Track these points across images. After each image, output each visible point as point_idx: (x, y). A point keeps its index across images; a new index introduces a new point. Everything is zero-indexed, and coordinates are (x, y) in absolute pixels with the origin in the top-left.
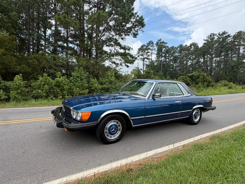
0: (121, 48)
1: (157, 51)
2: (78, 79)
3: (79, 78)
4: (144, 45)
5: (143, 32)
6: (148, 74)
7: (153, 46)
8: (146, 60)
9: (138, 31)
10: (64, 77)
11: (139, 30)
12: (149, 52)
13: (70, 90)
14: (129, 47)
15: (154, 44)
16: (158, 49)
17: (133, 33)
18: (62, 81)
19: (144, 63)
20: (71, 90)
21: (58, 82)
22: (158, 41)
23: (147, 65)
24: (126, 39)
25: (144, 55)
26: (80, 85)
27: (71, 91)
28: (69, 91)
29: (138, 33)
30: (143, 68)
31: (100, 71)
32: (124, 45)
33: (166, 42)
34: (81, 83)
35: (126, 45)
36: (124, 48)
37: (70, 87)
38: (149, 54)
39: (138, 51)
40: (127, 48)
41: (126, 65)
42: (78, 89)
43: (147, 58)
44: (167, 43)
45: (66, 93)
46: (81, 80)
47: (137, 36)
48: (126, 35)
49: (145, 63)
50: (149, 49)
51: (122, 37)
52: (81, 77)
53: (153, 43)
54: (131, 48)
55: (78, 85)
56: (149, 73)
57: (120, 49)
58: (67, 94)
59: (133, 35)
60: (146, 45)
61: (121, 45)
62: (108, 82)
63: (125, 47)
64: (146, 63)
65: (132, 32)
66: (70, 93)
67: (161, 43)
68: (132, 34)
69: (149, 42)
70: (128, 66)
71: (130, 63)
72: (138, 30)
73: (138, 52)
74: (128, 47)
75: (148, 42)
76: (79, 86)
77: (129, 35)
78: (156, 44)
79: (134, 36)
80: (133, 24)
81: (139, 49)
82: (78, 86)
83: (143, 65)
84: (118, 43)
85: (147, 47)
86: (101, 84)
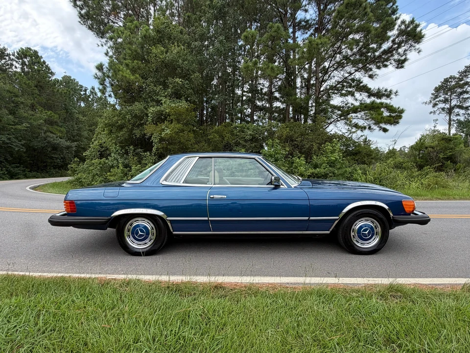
0: (370, 93)
4: (451, 78)
5: (418, 52)
6: (446, 145)
8: (456, 110)
9: (408, 52)
11: (410, 50)
12: (467, 92)
14: (388, 90)
17: (395, 60)
19: (450, 120)
25: (451, 100)
29: (408, 57)
30: (450, 130)
31: (314, 144)
32: (377, 88)
35: (381, 88)
36: (379, 94)
39: (432, 94)
40: (384, 92)
41: (380, 127)
43: (460, 107)
47: (406, 64)
48: (378, 68)
49: (454, 117)
50: (467, 83)
51: (370, 73)
54: (394, 91)
57: (369, 97)
60: (457, 76)
61: (370, 89)
62: (327, 163)
64: (458, 117)
65: (391, 59)
68: (393, 62)
69: (466, 67)
70: (385, 130)
71: (391, 124)
72: (405, 51)
73: (433, 96)
74: (386, 90)
77: (386, 66)
79: (397, 65)
80: (393, 41)
81: (436, 88)
83: (450, 124)
84: (363, 86)
85: (461, 81)
86: (316, 166)
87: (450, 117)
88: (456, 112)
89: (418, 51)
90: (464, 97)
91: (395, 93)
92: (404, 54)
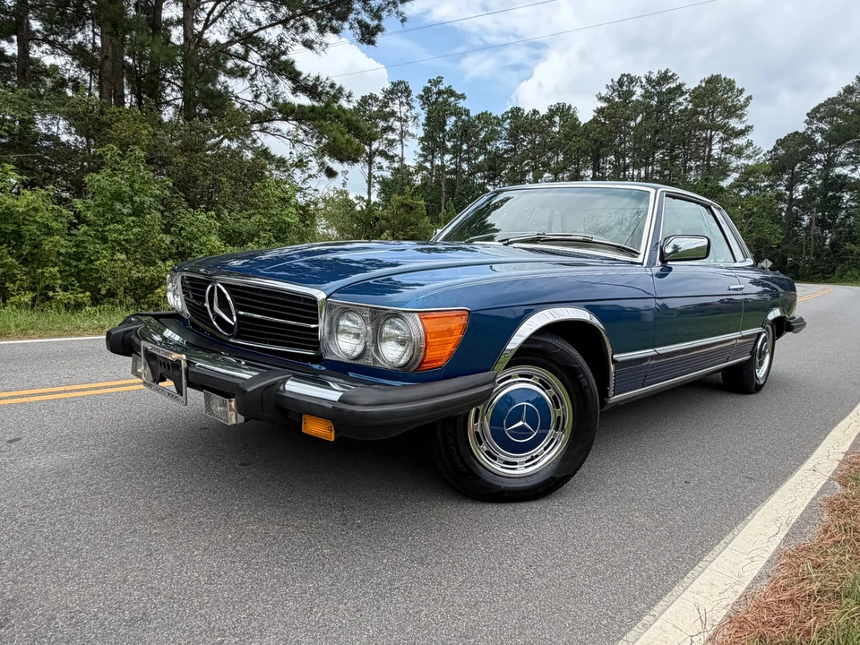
0: (300, 86)
1: (426, 125)
2: (118, 206)
3: (122, 201)
4: (371, 97)
5: (402, 21)
6: (406, 215)
7: (408, 104)
8: (378, 159)
9: (384, 14)
10: (43, 192)
11: (389, 11)
12: (393, 130)
13: (75, 263)
14: (337, 87)
15: (414, 95)
16: (428, 119)
17: (359, 22)
18: (36, 209)
19: (370, 174)
20: (84, 261)
21: (7, 215)
22: (429, 85)
23: (384, 182)
24: (327, 45)
26: (132, 237)
27: (82, 267)
28: (69, 265)
29: (384, 24)
30: (369, 194)
31: (224, 179)
32: (314, 75)
33: (459, 92)
34: (135, 230)
35: (323, 78)
36: (312, 90)
37: (77, 246)
38: (391, 136)
40: (328, 89)
41: (322, 164)
42: (123, 257)
43: (383, 154)
44: (463, 97)
45: (53, 277)
46: (138, 211)
47: (379, 38)
48: (321, 30)
49: (376, 173)
50: (393, 114)
51: (307, 36)
52: (137, 199)
53: (407, 92)
54: (346, 92)
55: (122, 237)
56: (411, 208)
57: (294, 91)
58: (59, 282)
59: (359, 32)
60: (381, 97)
61: (299, 74)
62: (270, 230)
63: (315, 86)
65: (352, 16)
66: (78, 276)
67: (440, 93)
68: (356, 25)
69: (392, 83)
70: (331, 173)
71: (342, 160)
72: (380, 8)
74: (332, 86)
75: (388, 86)
76: (126, 241)
77: (335, 31)
78: (421, 97)
79: (363, 35)
82: (120, 244)
83: (369, 182)
84: (286, 61)
85: (387, 107)
86: (231, 237)
87: (370, 170)
88: (377, 162)
89: (401, 18)
90: (389, 137)
91: (347, 97)
92: (377, 15)
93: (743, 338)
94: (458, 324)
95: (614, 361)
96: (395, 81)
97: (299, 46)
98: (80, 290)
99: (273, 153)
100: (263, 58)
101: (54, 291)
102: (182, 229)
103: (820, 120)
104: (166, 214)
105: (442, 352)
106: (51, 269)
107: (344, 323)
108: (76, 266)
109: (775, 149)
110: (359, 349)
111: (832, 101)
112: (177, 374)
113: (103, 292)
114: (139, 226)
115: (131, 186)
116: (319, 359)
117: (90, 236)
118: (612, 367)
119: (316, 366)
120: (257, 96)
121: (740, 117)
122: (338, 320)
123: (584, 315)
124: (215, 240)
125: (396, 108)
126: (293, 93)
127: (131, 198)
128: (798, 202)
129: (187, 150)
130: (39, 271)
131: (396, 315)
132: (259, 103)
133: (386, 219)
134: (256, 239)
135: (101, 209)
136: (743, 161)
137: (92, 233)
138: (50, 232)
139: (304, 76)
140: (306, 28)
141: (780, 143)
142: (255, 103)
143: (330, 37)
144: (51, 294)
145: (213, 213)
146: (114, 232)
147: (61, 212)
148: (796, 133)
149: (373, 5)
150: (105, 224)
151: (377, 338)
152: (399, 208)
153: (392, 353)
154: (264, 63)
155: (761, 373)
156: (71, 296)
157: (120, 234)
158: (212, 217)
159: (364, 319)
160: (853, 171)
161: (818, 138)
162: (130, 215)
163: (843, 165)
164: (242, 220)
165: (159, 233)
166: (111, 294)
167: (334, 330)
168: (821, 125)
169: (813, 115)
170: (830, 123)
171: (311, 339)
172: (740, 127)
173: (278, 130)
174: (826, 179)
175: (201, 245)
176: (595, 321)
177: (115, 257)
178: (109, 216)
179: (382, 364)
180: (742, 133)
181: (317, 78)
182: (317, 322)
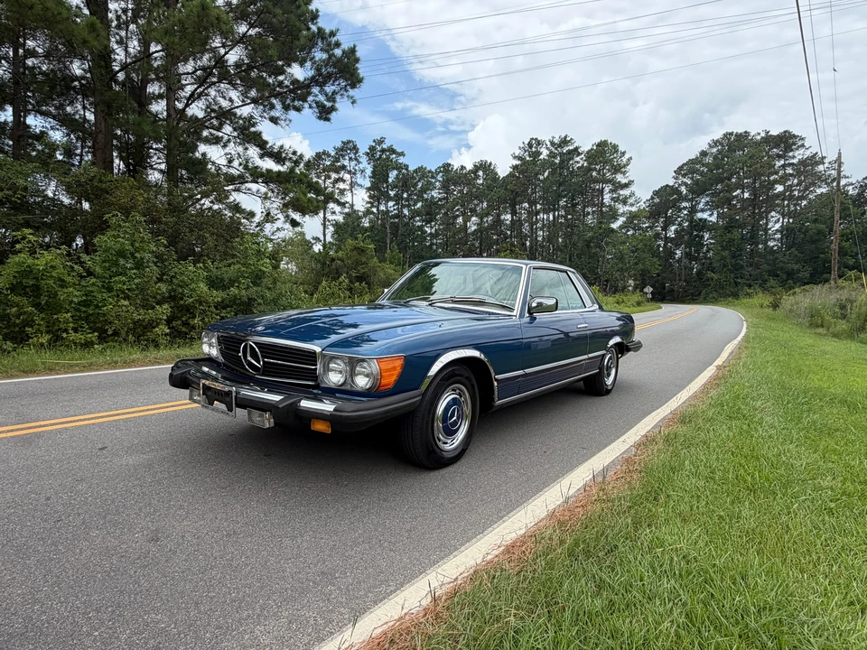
0: (266, 152)
1: (372, 177)
2: (122, 262)
3: (124, 257)
4: (324, 153)
6: (358, 257)
7: (356, 159)
8: (331, 205)
9: (338, 97)
10: (58, 251)
11: (341, 95)
12: (344, 181)
13: (84, 309)
14: (298, 154)
15: (361, 154)
16: (373, 172)
17: (317, 103)
19: (325, 218)
20: (91, 307)
21: (28, 272)
22: (374, 144)
23: (337, 225)
24: (290, 121)
25: (325, 188)
26: (134, 286)
27: (91, 312)
28: (80, 311)
29: (337, 105)
32: (278, 144)
33: (399, 151)
34: (136, 281)
35: (286, 147)
36: (278, 156)
37: (86, 295)
38: (342, 186)
40: (291, 156)
41: (287, 216)
42: (126, 303)
43: (336, 201)
44: (402, 154)
45: (67, 322)
46: (139, 265)
48: (286, 108)
49: (330, 217)
50: (343, 167)
51: (273, 113)
52: (137, 255)
53: (355, 149)
55: (125, 287)
56: (363, 251)
57: (262, 156)
58: (71, 325)
59: (317, 111)
60: (333, 153)
61: (266, 142)
62: (248, 277)
63: (279, 153)
64: (334, 217)
65: (310, 98)
66: (87, 319)
67: (383, 151)
68: (314, 105)
69: (342, 142)
70: (294, 223)
71: (304, 213)
72: (334, 93)
74: (294, 153)
75: (339, 145)
76: (129, 290)
77: (298, 109)
78: (367, 154)
79: (320, 113)
80: (318, 70)
82: (123, 292)
83: (324, 225)
85: (339, 161)
86: (214, 283)
87: (325, 214)
88: (330, 207)
89: (351, 100)
90: (340, 187)
92: (332, 98)
93: (589, 358)
94: (399, 363)
95: (496, 380)
96: (345, 140)
97: (267, 122)
98: (89, 331)
99: (243, 207)
100: (235, 129)
101: (68, 333)
102: (172, 277)
103: (684, 176)
104: (158, 264)
105: (390, 380)
106: (65, 315)
107: (332, 365)
108: (85, 312)
109: (652, 198)
110: (342, 380)
111: (692, 162)
112: (228, 399)
113: (110, 332)
114: (139, 277)
115: (132, 245)
116: (317, 387)
117: (98, 286)
118: (496, 384)
119: (315, 391)
120: (230, 161)
121: (624, 173)
122: (329, 364)
123: (476, 353)
124: (203, 287)
125: (346, 163)
126: (261, 158)
127: (132, 254)
128: (671, 240)
129: (175, 212)
130: (55, 317)
131: (363, 360)
132: (232, 167)
133: (342, 260)
134: (236, 284)
135: (107, 265)
136: (627, 208)
137: (100, 284)
138: (63, 284)
139: (270, 145)
140: (272, 107)
141: (656, 193)
142: (229, 167)
143: (292, 114)
144: (65, 335)
145: (201, 265)
146: (119, 282)
147: (73, 268)
148: (667, 186)
149: (328, 91)
150: (111, 277)
151: (353, 374)
152: (352, 250)
153: (362, 382)
154: (235, 134)
155: (609, 381)
156: (82, 337)
157: (124, 284)
158: (201, 268)
159: (345, 363)
160: (711, 215)
161: (683, 189)
162: (133, 269)
163: (703, 211)
164: (224, 269)
165: (156, 283)
166: (116, 333)
167: (327, 369)
168: (685, 180)
169: (679, 171)
170: (692, 178)
171: (312, 375)
172: (624, 181)
173: (249, 189)
174: (691, 221)
175: (191, 290)
176: (482, 357)
177: (119, 303)
178: (114, 270)
179: (356, 388)
180: (626, 186)
181: (282, 147)
182: (316, 365)
